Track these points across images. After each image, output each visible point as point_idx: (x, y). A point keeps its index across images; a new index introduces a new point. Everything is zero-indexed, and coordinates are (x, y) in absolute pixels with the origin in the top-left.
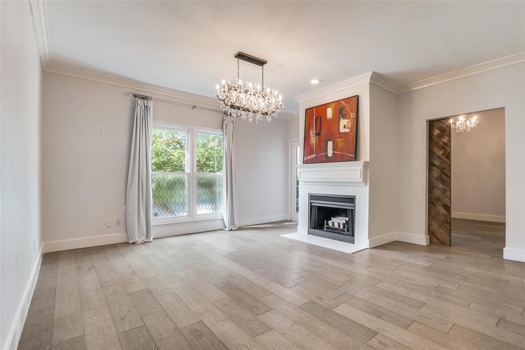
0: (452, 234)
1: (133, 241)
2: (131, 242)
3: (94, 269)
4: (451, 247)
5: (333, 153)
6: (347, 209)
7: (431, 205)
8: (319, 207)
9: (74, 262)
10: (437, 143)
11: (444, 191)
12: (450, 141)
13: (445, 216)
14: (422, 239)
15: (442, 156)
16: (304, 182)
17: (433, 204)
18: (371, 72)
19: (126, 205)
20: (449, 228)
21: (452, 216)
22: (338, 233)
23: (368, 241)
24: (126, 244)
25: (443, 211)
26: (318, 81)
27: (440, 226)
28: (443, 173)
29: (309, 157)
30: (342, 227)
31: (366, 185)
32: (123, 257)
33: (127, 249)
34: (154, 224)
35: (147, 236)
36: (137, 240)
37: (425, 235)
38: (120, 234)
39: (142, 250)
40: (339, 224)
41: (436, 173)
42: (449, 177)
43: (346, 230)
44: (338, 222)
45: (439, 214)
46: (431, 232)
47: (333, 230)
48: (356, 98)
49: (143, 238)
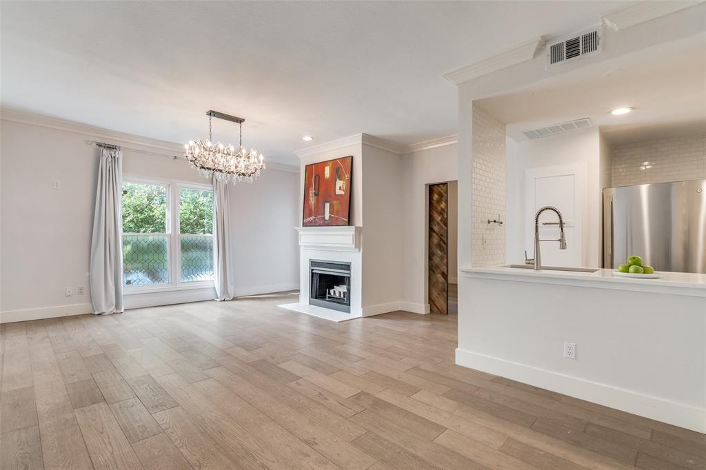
0: (449, 302)
1: (98, 313)
2: (96, 313)
3: (47, 339)
4: (449, 316)
5: (330, 216)
6: (345, 277)
7: (431, 272)
8: (320, 274)
9: (25, 332)
10: (436, 208)
11: (442, 258)
12: (447, 206)
13: (442, 284)
14: (421, 307)
15: (440, 223)
16: (306, 246)
17: (433, 272)
18: (361, 134)
19: (89, 271)
20: (446, 296)
21: (449, 282)
22: (338, 303)
23: (361, 310)
24: (92, 315)
25: (441, 279)
26: (311, 139)
27: (439, 294)
28: (441, 239)
29: (309, 219)
30: (342, 296)
31: (359, 251)
32: (84, 327)
33: (91, 320)
34: (125, 294)
35: (117, 306)
36: (104, 310)
37: (425, 303)
38: (82, 304)
39: (109, 322)
40: (340, 293)
41: (436, 240)
42: (446, 244)
43: (345, 299)
44: (339, 290)
45: (437, 282)
46: (431, 301)
47: (333, 299)
48: (350, 158)
49: (112, 309)
